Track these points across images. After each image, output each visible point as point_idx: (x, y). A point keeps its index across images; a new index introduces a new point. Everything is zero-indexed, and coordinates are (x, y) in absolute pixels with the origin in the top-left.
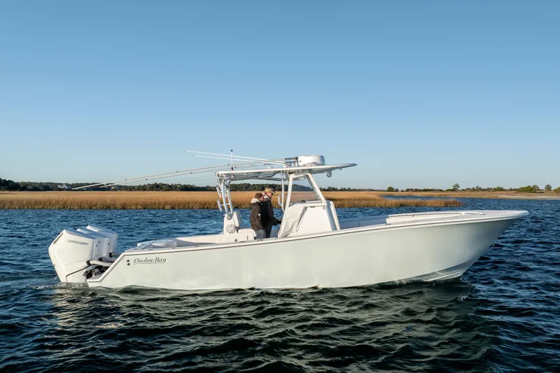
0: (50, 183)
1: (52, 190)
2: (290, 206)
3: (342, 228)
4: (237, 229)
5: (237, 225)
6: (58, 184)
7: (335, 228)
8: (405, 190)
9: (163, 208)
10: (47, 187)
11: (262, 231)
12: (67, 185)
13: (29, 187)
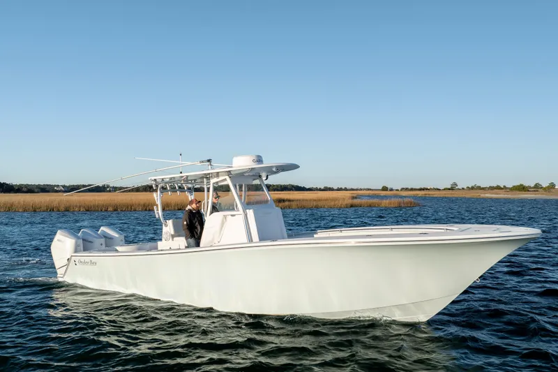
0: (48, 185)
1: (48, 192)
2: (212, 213)
3: (262, 239)
4: (173, 236)
5: (172, 233)
6: (55, 186)
7: (251, 240)
8: (400, 189)
9: (106, 211)
10: (44, 189)
11: (192, 241)
12: (64, 186)
13: (24, 189)
